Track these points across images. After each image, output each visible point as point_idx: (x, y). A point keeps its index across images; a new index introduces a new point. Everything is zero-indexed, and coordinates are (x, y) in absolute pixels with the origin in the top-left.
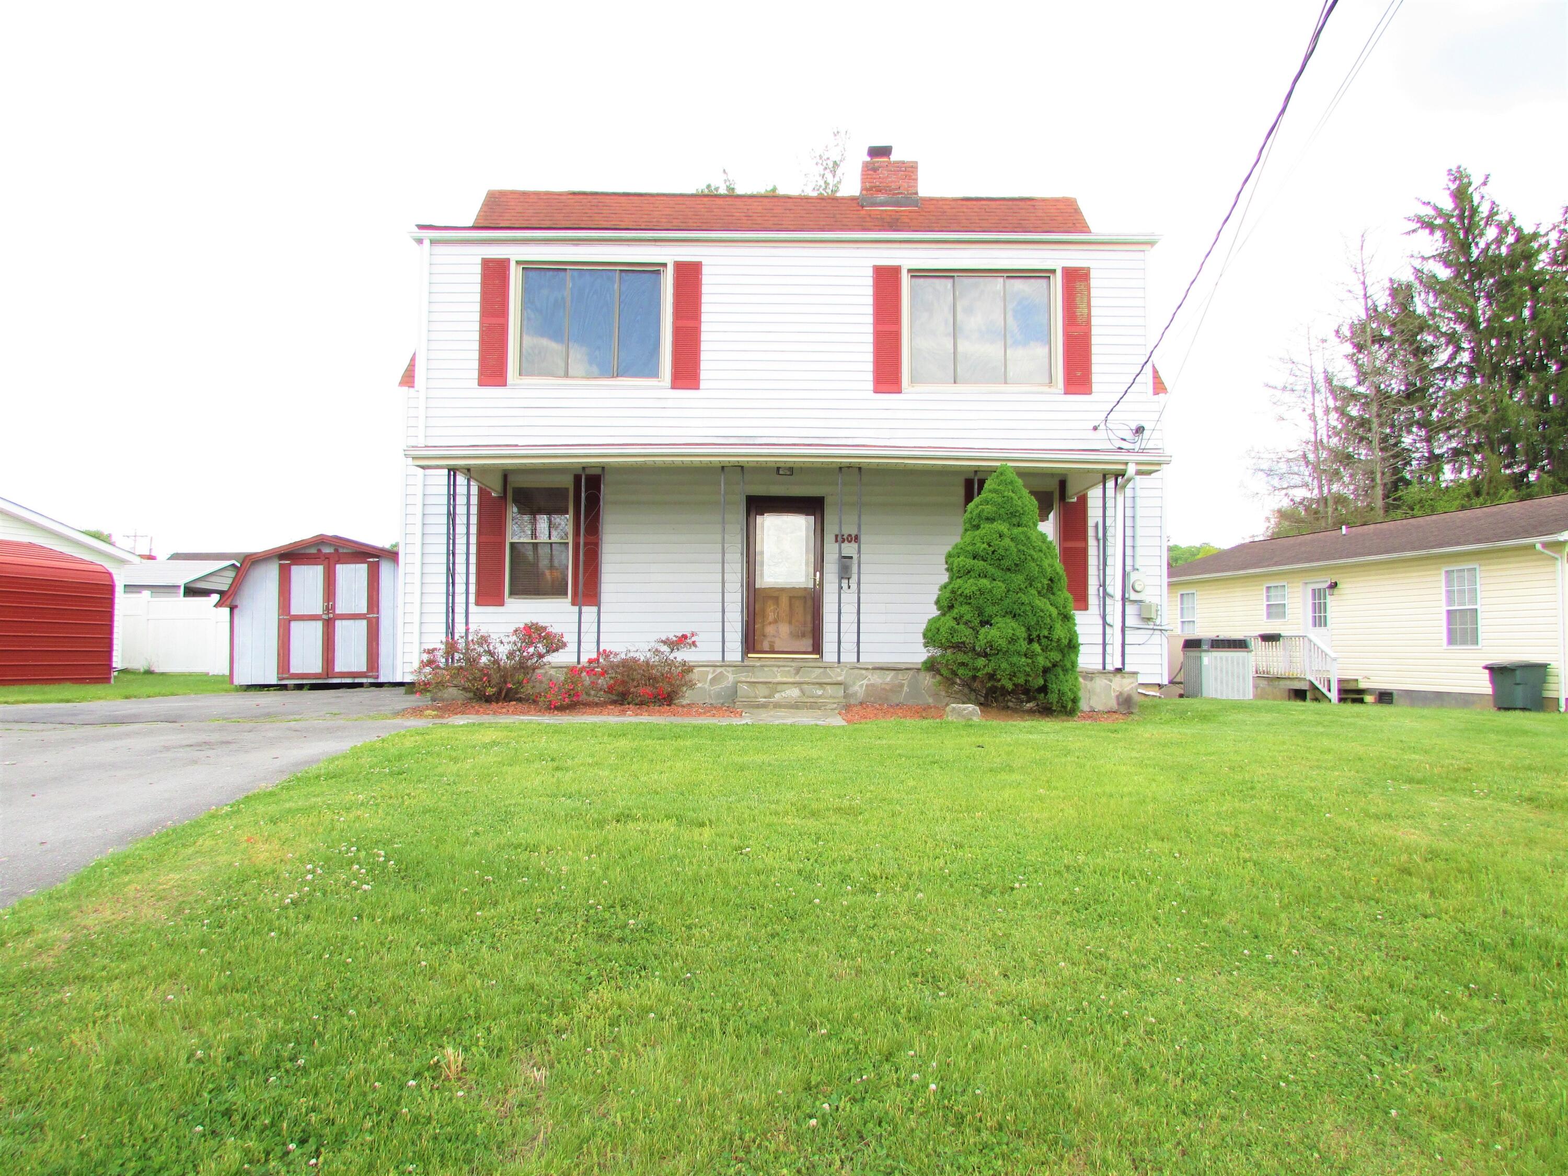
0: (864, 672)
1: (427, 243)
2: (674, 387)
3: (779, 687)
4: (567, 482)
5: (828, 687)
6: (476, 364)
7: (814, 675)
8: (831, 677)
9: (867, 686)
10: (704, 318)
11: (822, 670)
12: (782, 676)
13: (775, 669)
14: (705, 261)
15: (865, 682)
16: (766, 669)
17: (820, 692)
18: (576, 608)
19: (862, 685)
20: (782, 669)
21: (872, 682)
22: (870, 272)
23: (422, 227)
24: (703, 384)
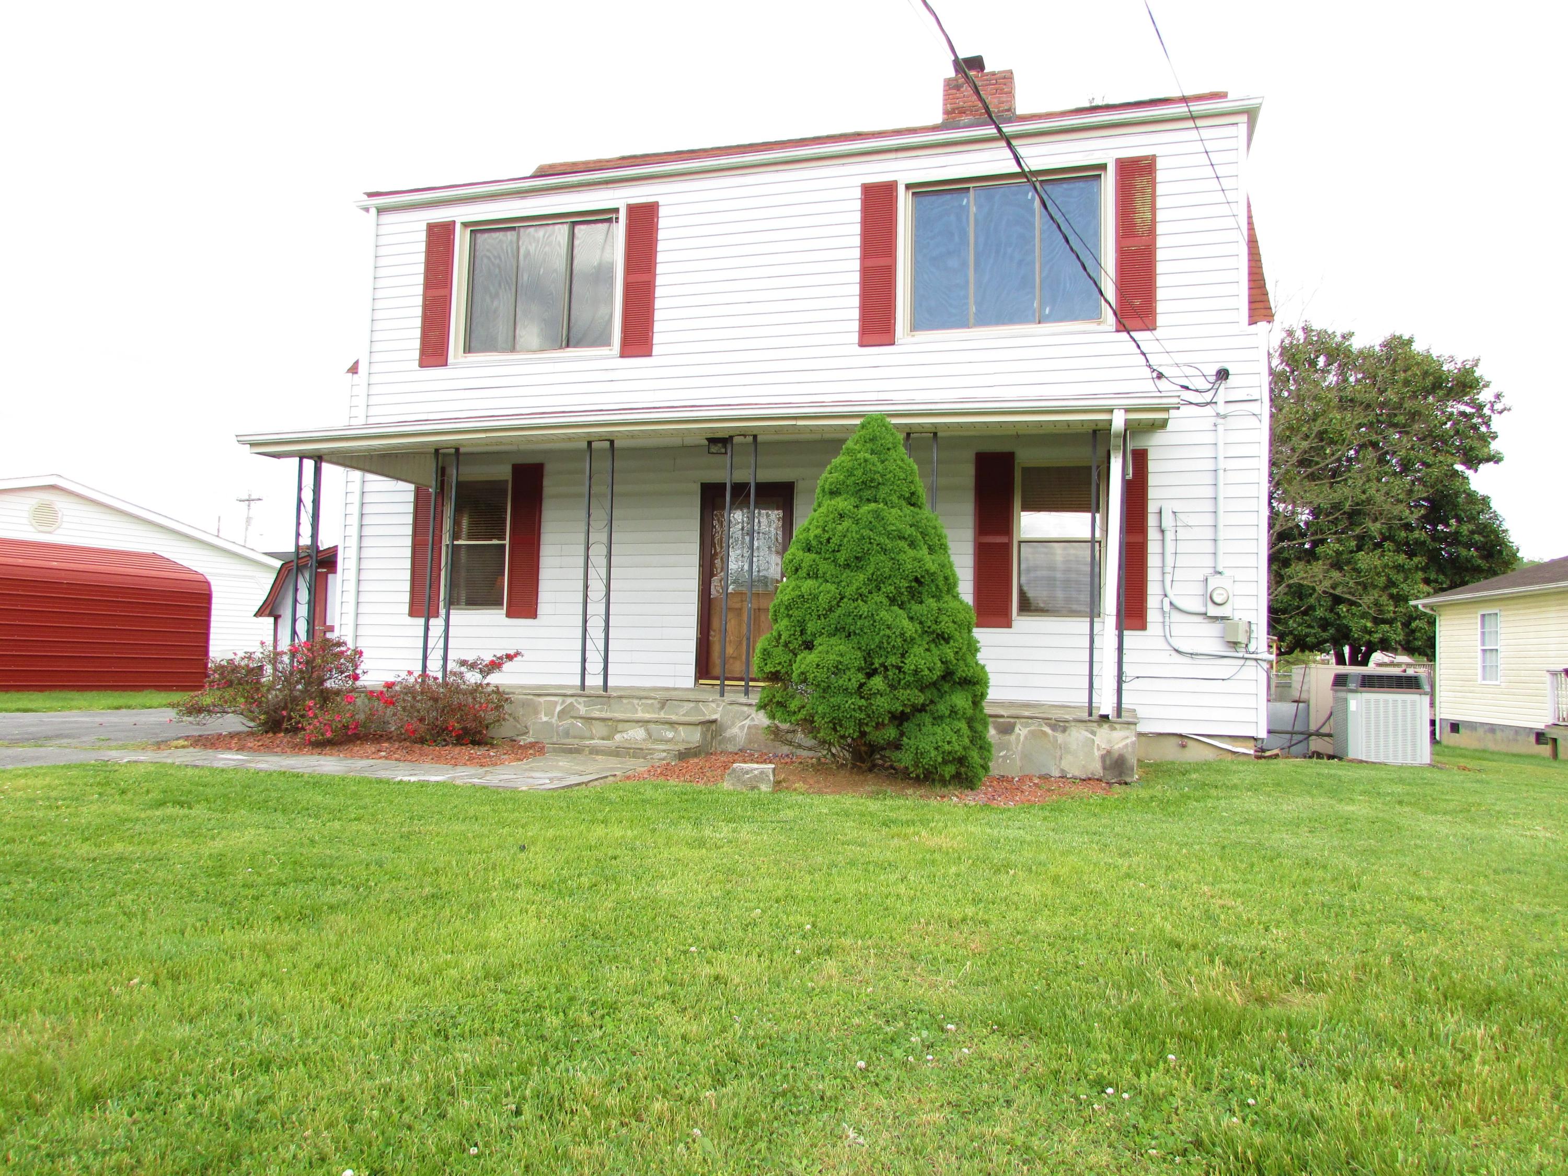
0: (746, 709)
1: (373, 211)
2: (623, 355)
3: (620, 726)
4: (503, 472)
5: (681, 728)
6: (417, 344)
7: (682, 711)
8: (704, 715)
9: (749, 727)
10: (660, 269)
11: (692, 705)
12: (643, 711)
13: (636, 701)
14: (661, 200)
15: (747, 722)
16: (625, 701)
17: (670, 735)
18: (421, 621)
19: (743, 726)
20: (644, 701)
21: (756, 722)
22: (858, 193)
23: (371, 195)
24: (656, 350)
